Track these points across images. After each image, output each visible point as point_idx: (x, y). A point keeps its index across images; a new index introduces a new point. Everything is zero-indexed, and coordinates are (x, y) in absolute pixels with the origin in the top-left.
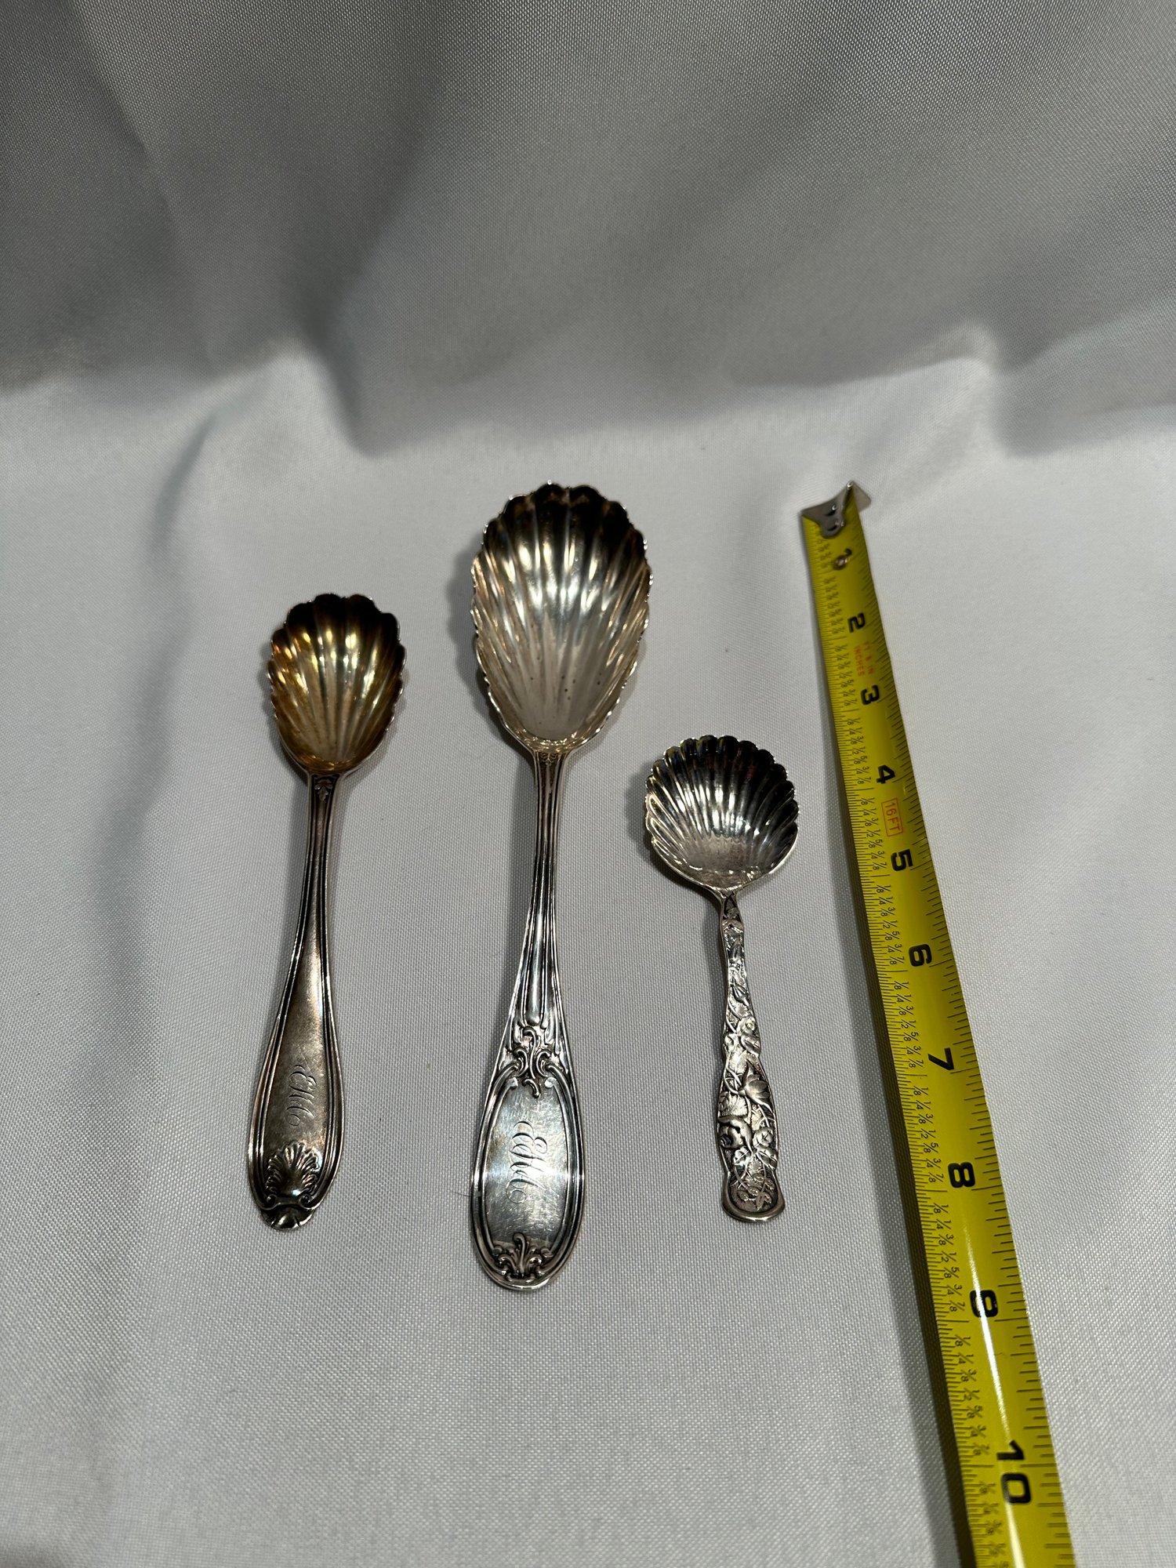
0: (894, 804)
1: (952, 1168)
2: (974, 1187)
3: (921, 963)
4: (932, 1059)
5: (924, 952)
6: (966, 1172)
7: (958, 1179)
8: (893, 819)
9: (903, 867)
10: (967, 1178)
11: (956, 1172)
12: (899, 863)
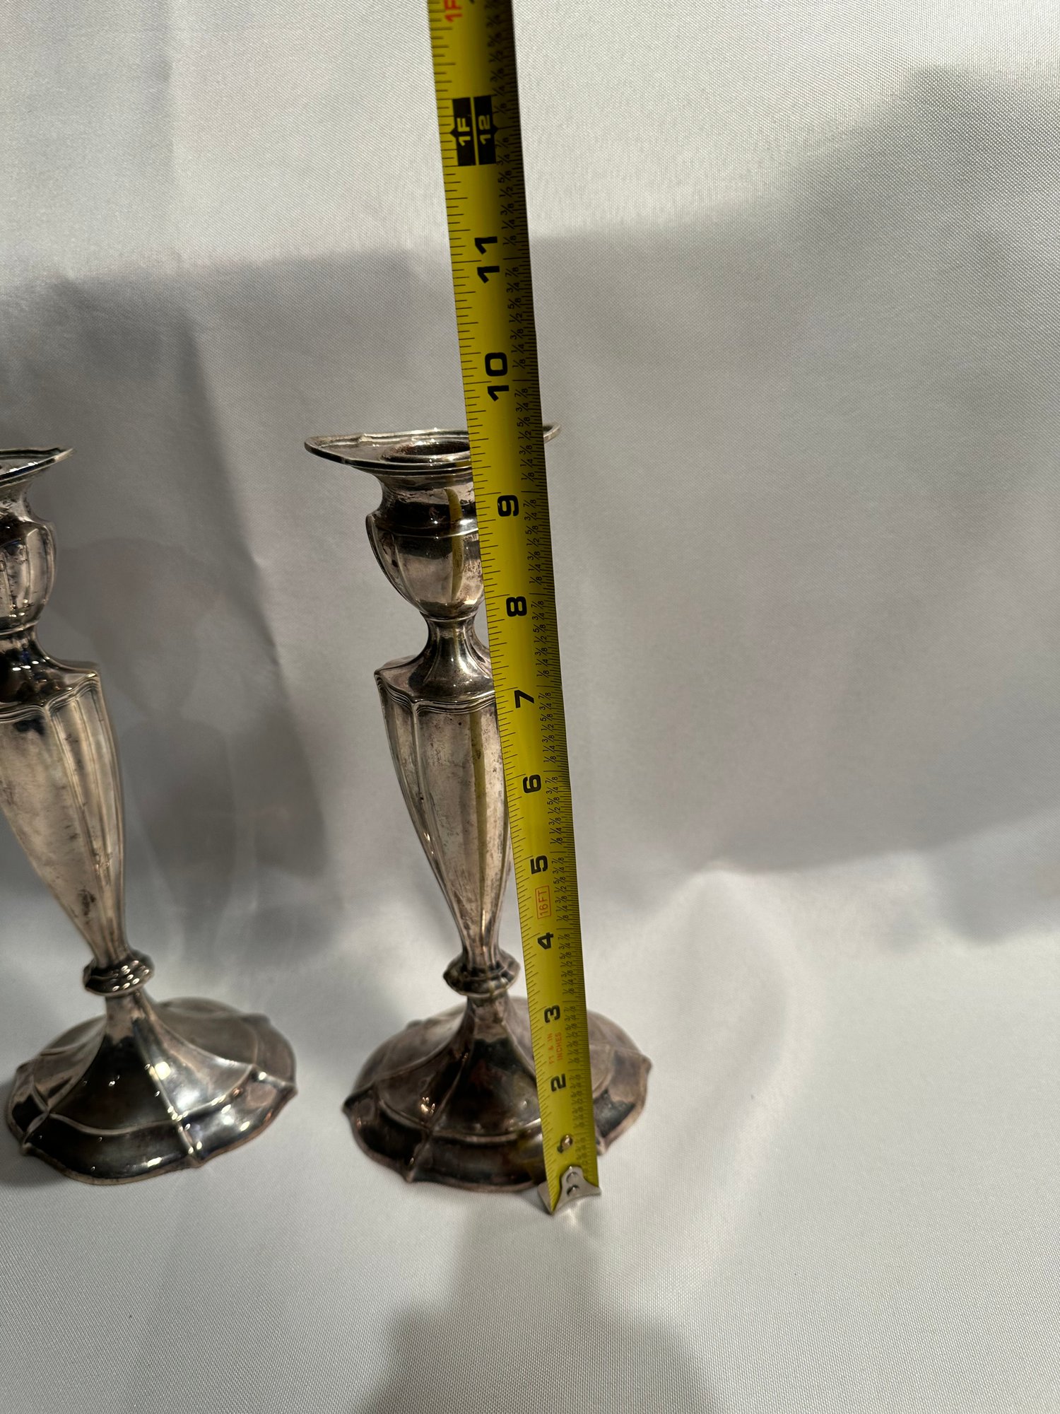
0: (541, 914)
1: (524, 613)
2: (509, 597)
3: (532, 778)
4: (531, 700)
5: (528, 787)
6: (513, 610)
7: (520, 604)
8: (543, 900)
9: (538, 859)
10: (512, 604)
11: (520, 609)
12: (542, 862)
